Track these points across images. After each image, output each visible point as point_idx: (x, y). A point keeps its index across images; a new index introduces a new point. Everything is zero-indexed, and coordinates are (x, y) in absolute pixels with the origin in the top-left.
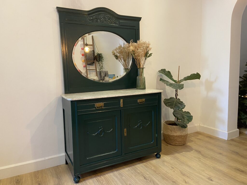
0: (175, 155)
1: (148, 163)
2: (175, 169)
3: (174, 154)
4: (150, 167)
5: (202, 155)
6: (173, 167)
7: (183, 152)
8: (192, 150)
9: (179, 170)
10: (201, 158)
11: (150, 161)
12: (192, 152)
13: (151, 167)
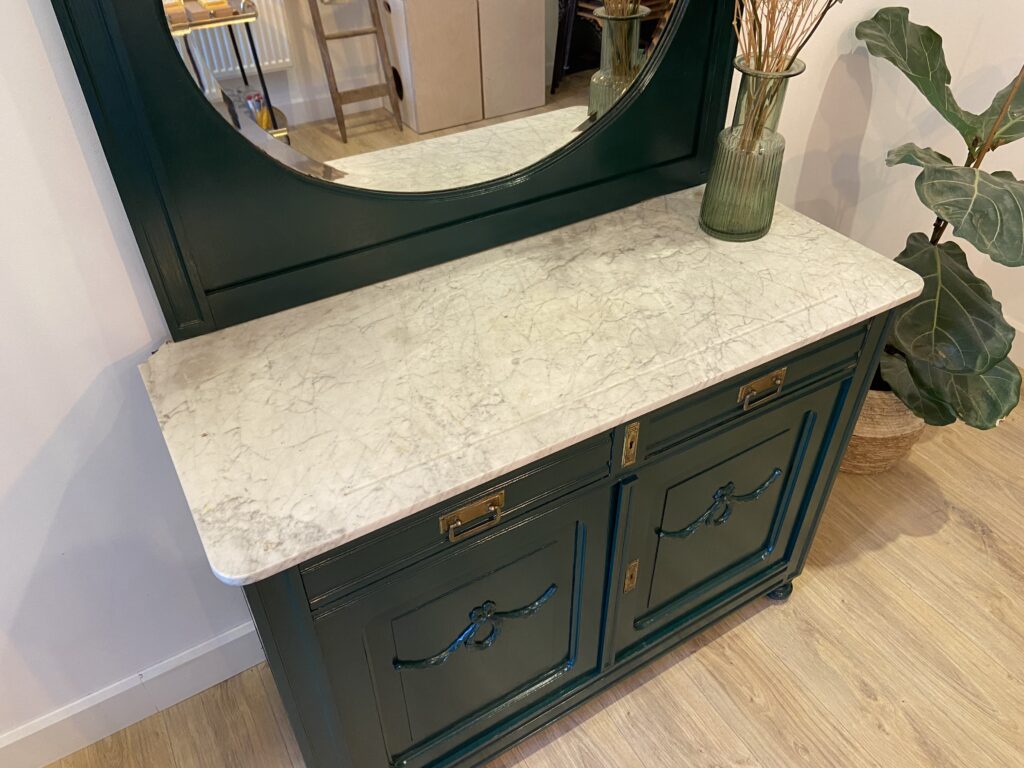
0: (860, 566)
1: (728, 652)
2: (881, 701)
3: (855, 556)
4: (744, 689)
5: (1000, 561)
6: (867, 680)
7: (903, 539)
8: (946, 520)
9: (906, 713)
10: (1003, 590)
11: (735, 630)
12: (946, 532)
13: (751, 689)
